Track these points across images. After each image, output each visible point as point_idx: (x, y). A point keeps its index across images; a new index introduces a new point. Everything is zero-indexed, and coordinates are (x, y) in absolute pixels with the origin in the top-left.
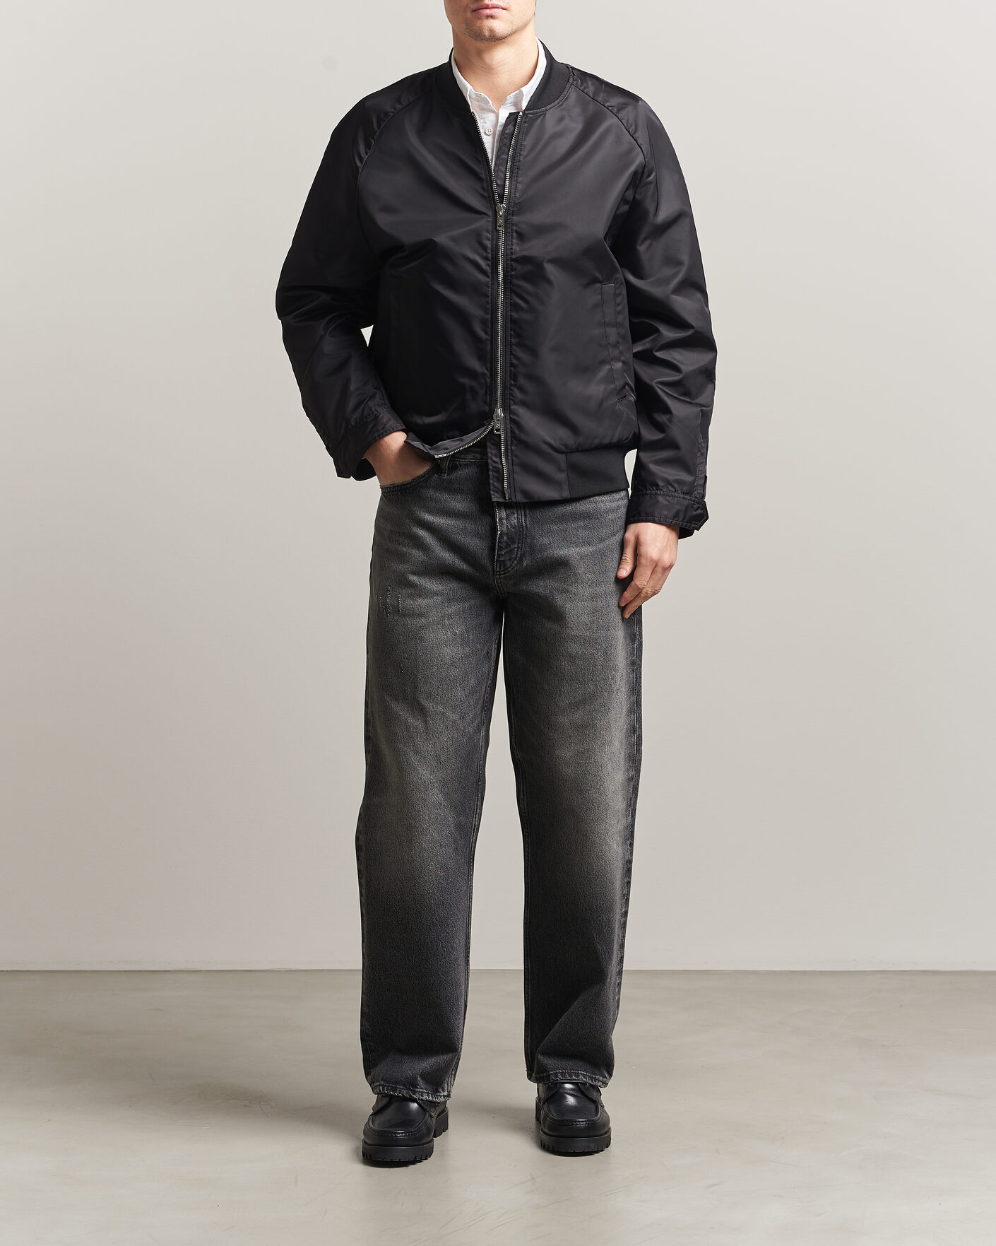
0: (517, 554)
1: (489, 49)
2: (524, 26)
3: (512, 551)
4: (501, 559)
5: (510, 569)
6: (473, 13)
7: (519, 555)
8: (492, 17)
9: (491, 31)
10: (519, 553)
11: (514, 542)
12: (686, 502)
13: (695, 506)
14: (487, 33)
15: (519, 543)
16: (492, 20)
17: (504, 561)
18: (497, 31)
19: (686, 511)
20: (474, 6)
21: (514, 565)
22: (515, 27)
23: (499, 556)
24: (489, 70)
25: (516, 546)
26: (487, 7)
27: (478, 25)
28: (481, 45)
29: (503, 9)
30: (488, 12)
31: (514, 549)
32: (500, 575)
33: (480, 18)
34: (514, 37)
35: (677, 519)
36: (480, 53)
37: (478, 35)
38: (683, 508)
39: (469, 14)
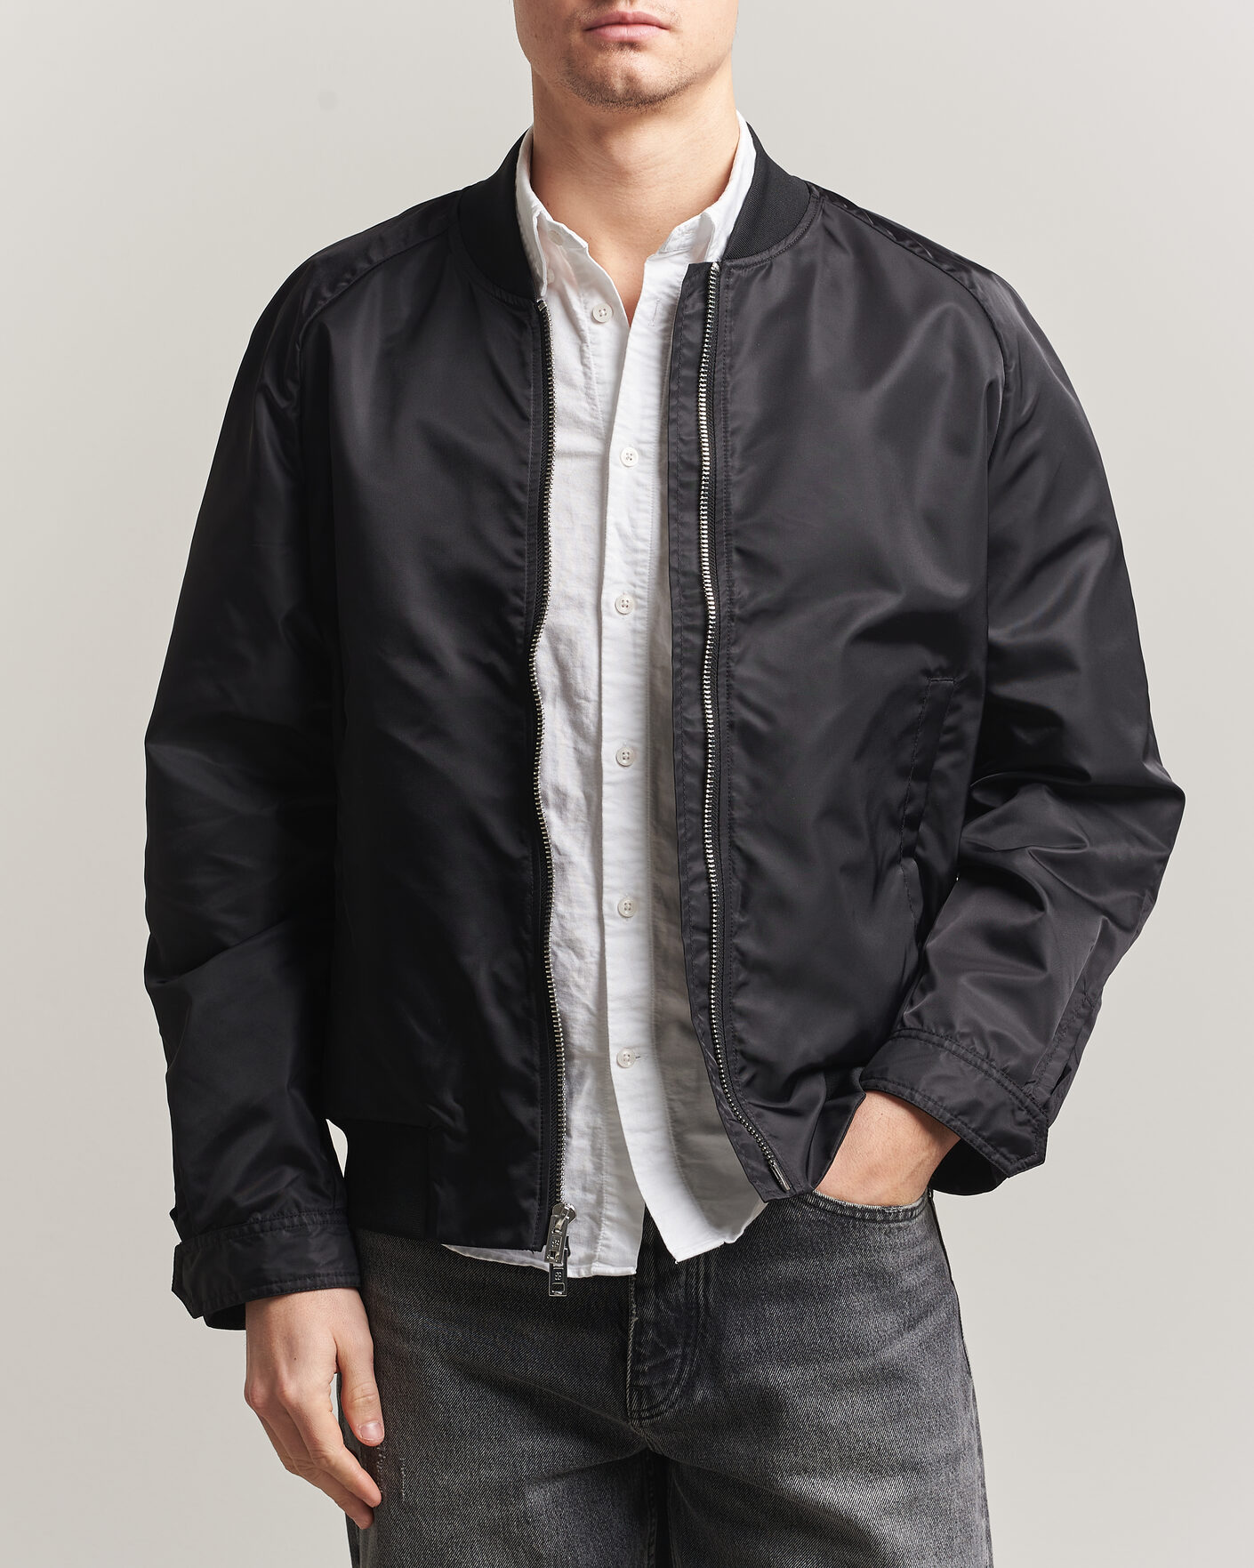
0: (682, 1370)
1: (622, 125)
2: (708, 74)
3: (667, 1365)
4: (641, 1383)
5: (663, 1407)
6: (589, 35)
7: (685, 1375)
8: (633, 45)
9: (630, 79)
10: (687, 1369)
11: (672, 1344)
12: (1002, 1096)
13: (1022, 1115)
14: (619, 85)
15: (686, 1344)
16: (632, 54)
17: (648, 1388)
18: (644, 80)
19: (993, 1112)
20: (588, 17)
21: (673, 1398)
22: (687, 74)
23: (636, 1375)
24: (619, 175)
25: (679, 1352)
26: (623, 21)
27: (598, 63)
28: (599, 113)
29: (661, 27)
30: (624, 32)
31: (672, 1360)
32: (640, 1419)
33: (603, 47)
34: (686, 99)
35: (966, 1119)
36: (599, 135)
37: (597, 89)
38: (989, 1104)
39: (576, 38)
